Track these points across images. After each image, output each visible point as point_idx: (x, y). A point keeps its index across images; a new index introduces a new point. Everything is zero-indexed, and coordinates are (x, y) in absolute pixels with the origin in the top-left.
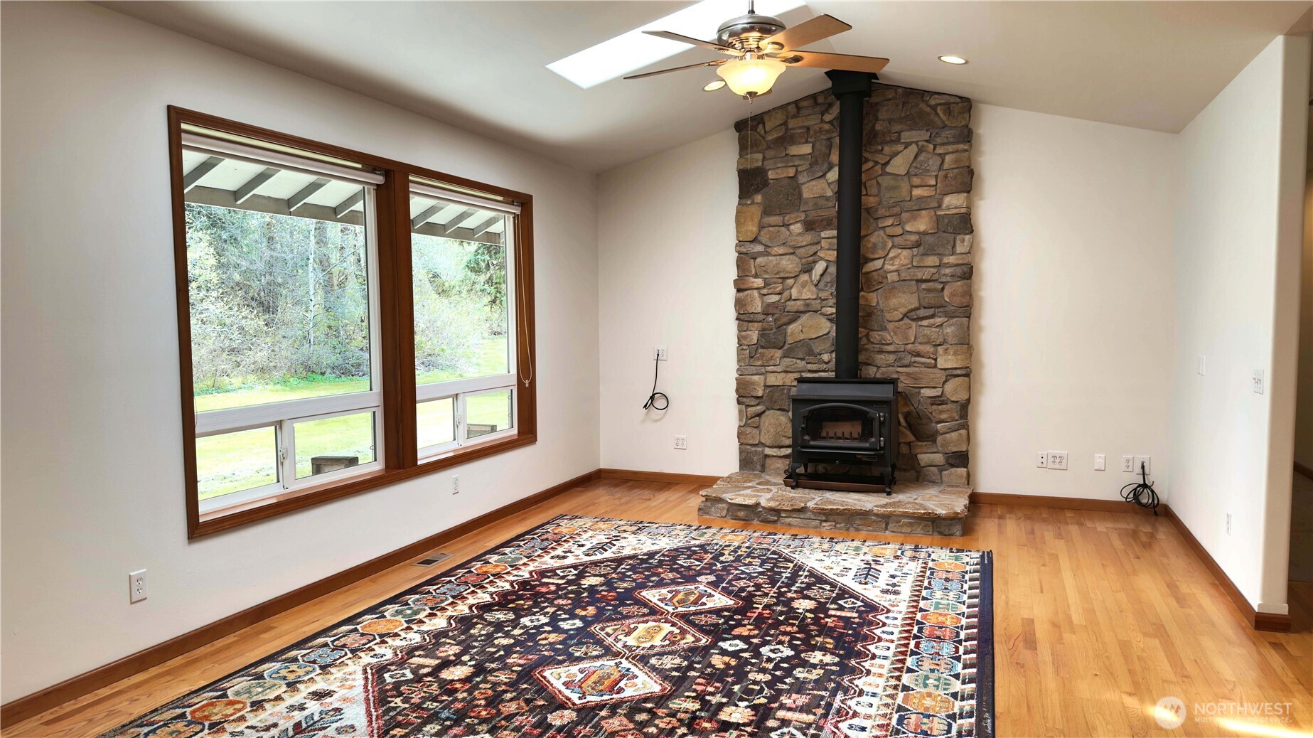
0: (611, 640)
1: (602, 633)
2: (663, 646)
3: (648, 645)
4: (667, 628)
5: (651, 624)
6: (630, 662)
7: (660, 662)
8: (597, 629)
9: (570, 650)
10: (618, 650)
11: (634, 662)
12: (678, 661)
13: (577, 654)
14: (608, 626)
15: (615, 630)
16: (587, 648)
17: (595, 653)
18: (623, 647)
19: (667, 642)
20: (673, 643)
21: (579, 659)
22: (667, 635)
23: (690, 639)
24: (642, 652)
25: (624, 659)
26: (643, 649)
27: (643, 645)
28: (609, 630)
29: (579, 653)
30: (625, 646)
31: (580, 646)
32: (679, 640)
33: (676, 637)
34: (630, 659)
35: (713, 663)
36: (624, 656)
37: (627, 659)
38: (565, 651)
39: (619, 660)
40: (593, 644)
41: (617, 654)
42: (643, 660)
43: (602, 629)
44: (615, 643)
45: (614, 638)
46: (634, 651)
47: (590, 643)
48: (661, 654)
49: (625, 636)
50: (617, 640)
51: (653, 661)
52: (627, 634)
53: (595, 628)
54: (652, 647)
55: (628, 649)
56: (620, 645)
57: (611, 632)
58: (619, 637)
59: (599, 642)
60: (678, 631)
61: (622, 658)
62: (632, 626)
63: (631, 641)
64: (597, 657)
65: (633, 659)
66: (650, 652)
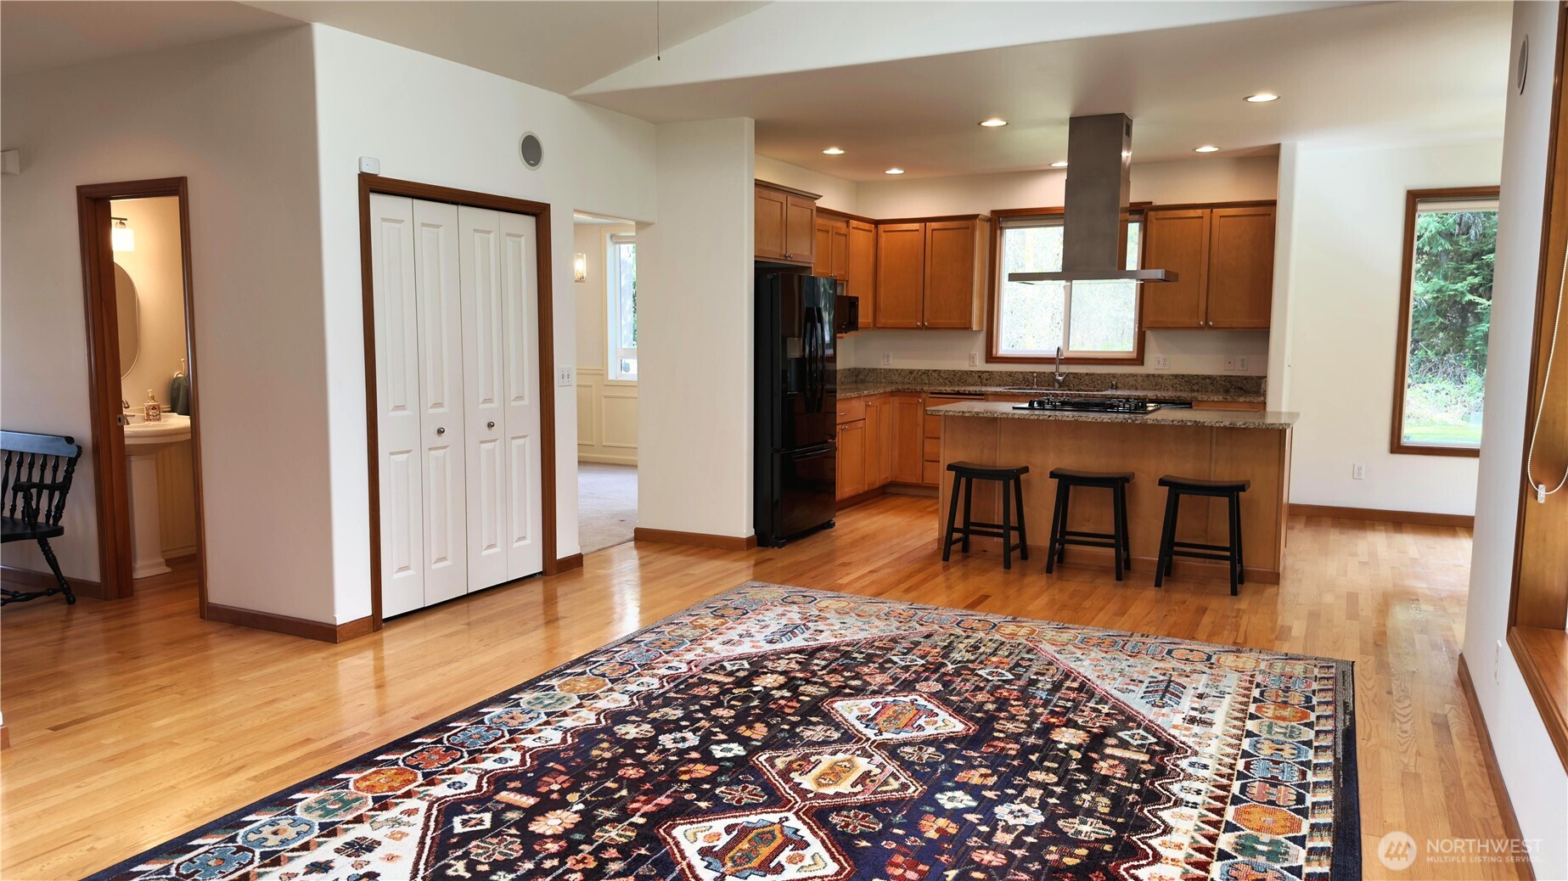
0: (890, 768)
1: (903, 780)
2: (819, 754)
3: (840, 756)
4: (807, 782)
5: (830, 791)
6: (864, 735)
7: (828, 733)
8: (913, 788)
9: (943, 757)
10: (879, 752)
11: (860, 735)
12: (807, 733)
13: (931, 750)
14: (897, 791)
15: (886, 783)
16: (920, 758)
17: (908, 749)
18: (873, 755)
19: (813, 759)
20: (805, 757)
21: (928, 742)
22: (810, 771)
23: (780, 763)
24: (848, 747)
25: (872, 739)
26: (845, 752)
27: (847, 756)
28: (895, 785)
29: (929, 751)
30: (870, 756)
31: (931, 760)
32: (796, 760)
33: (799, 765)
34: (865, 738)
35: (766, 729)
36: (872, 743)
37: (868, 739)
38: (951, 755)
39: (878, 738)
40: (913, 763)
41: (881, 746)
42: (848, 737)
43: (904, 787)
44: (885, 762)
45: (886, 770)
46: (858, 750)
47: (919, 765)
48: (825, 743)
49: (870, 772)
50: (881, 766)
51: (836, 735)
52: (867, 774)
53: (914, 790)
54: (834, 753)
55: (867, 751)
56: (878, 759)
57: (891, 780)
58: (879, 771)
59: (906, 765)
60: (792, 775)
61: (875, 741)
62: (859, 788)
63: (863, 764)
64: (905, 744)
65: (860, 739)
66: (838, 747)
